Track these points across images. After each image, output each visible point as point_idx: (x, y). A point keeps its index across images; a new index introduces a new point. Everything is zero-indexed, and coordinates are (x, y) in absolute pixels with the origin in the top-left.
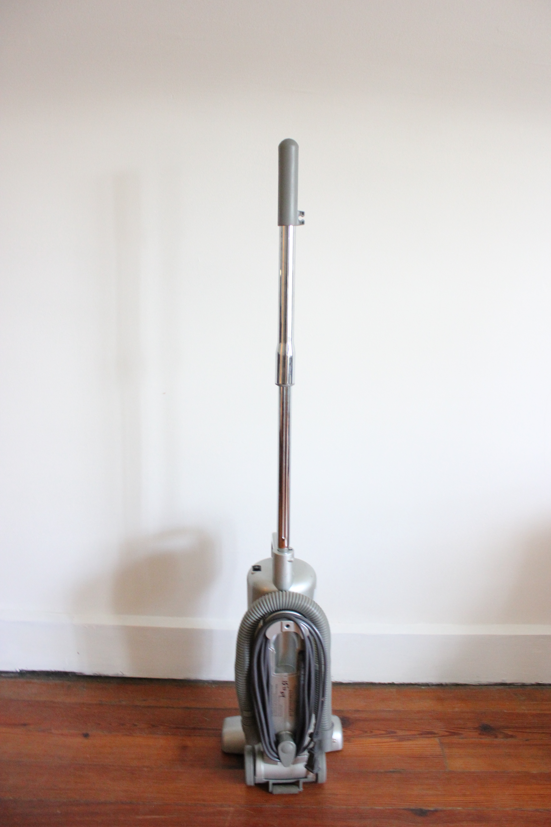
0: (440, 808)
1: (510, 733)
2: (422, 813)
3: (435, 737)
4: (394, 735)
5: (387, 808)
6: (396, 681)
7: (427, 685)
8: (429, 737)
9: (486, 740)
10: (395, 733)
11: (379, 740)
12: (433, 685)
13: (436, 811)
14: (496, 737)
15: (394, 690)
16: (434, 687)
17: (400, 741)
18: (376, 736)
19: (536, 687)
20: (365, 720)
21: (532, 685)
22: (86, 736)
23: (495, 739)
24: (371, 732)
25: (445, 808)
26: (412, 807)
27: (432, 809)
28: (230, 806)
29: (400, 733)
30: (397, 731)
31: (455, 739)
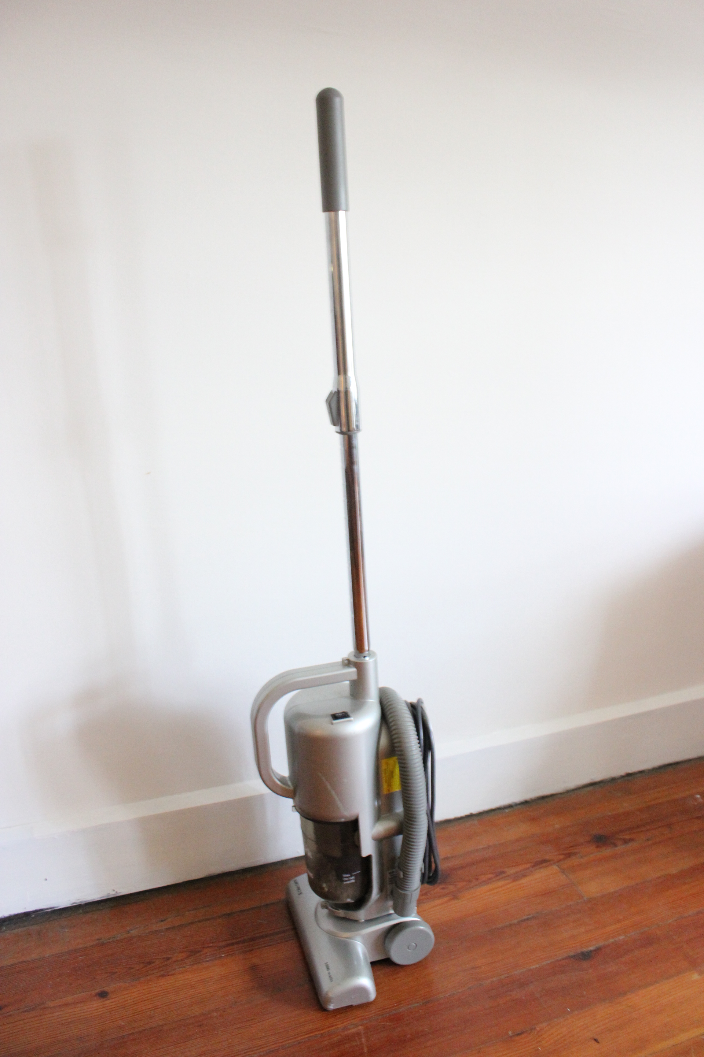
0: (601, 944)
1: (628, 837)
2: (585, 956)
3: (551, 864)
4: (503, 875)
5: (545, 963)
6: (474, 810)
7: (510, 806)
8: (546, 867)
9: (607, 851)
10: (504, 872)
11: (490, 886)
12: (517, 804)
13: (598, 949)
14: (615, 845)
15: (475, 822)
16: (519, 807)
17: (514, 881)
18: (487, 882)
19: (626, 778)
20: (462, 868)
21: (622, 777)
22: (103, 995)
23: (616, 848)
24: (477, 879)
25: (607, 943)
26: (571, 954)
27: (592, 948)
28: (356, 1026)
29: (511, 871)
30: (506, 870)
31: (574, 861)
